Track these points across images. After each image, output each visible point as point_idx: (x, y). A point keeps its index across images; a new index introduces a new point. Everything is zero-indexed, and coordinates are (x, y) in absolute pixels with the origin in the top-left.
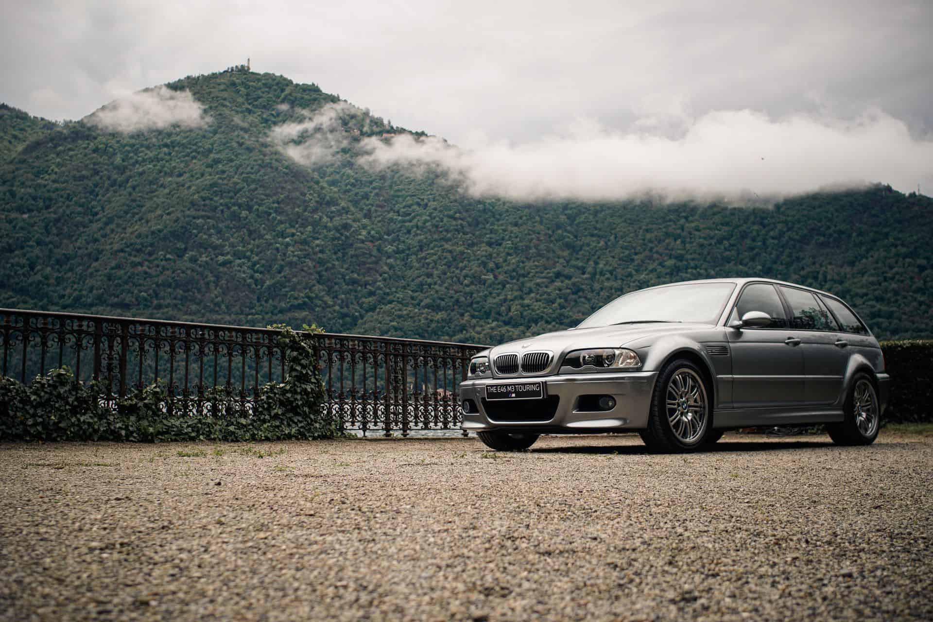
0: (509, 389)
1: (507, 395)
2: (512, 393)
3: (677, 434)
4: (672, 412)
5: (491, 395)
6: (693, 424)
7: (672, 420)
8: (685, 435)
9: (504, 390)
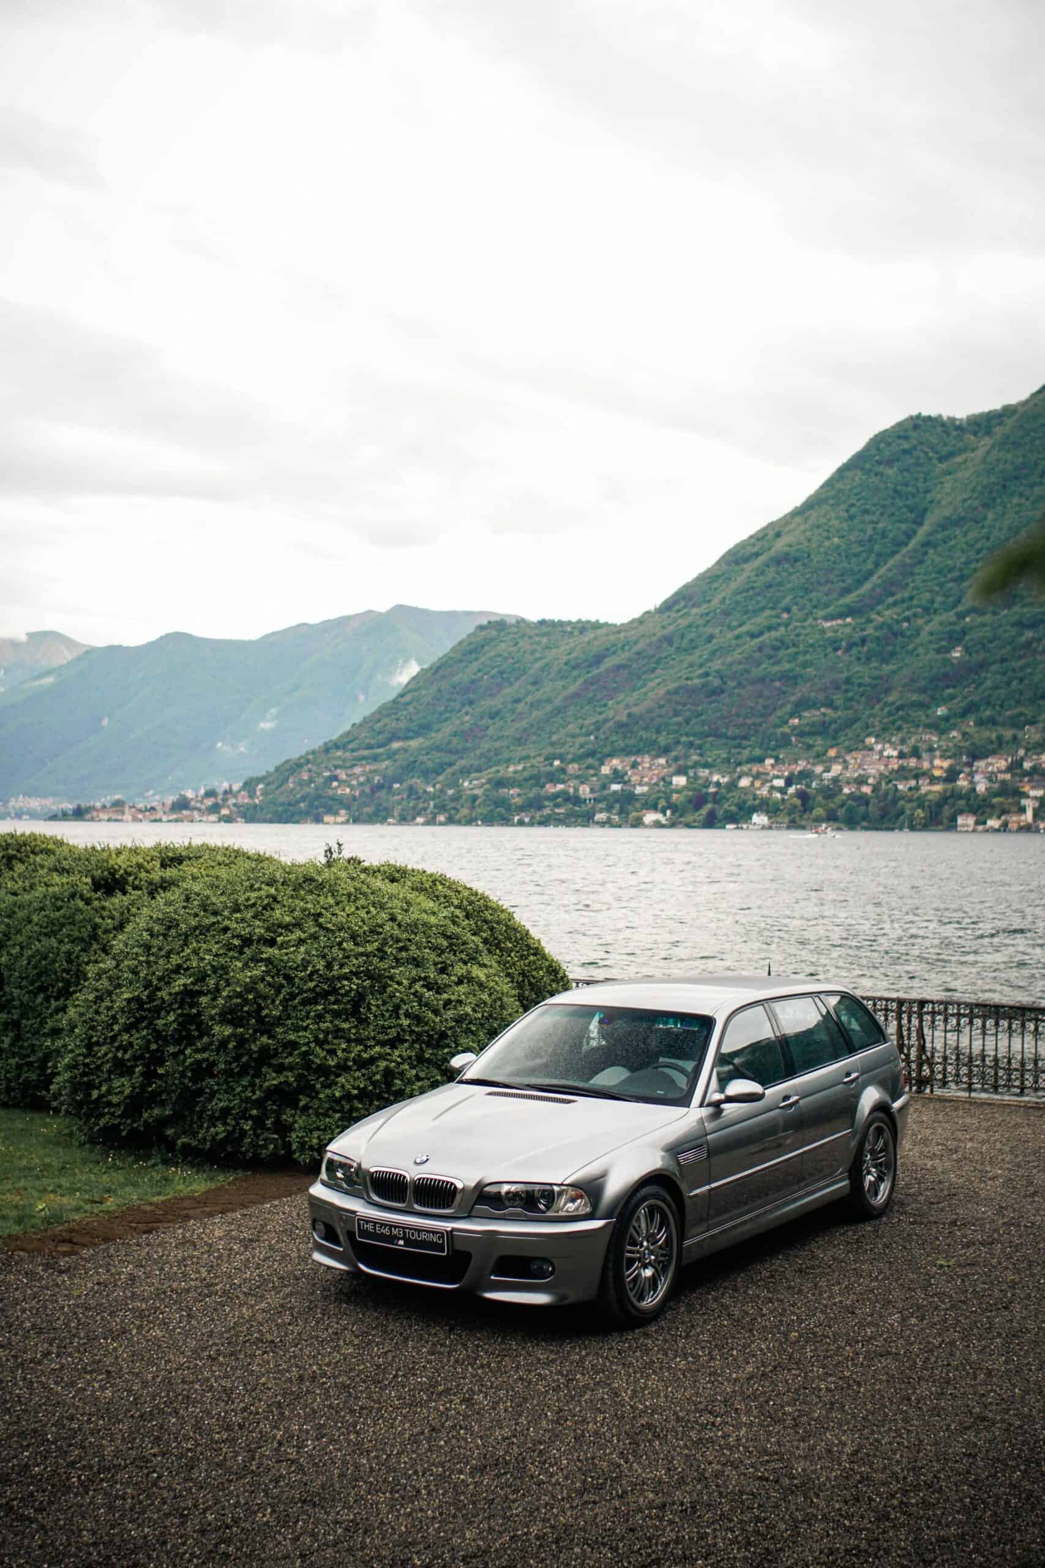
0: (395, 1232)
1: (392, 1239)
2: (399, 1239)
3: (631, 1294)
4: (631, 1262)
5: (364, 1233)
6: (653, 1282)
7: (630, 1274)
8: (641, 1298)
9: (386, 1231)
